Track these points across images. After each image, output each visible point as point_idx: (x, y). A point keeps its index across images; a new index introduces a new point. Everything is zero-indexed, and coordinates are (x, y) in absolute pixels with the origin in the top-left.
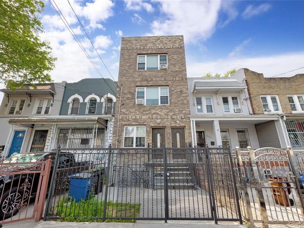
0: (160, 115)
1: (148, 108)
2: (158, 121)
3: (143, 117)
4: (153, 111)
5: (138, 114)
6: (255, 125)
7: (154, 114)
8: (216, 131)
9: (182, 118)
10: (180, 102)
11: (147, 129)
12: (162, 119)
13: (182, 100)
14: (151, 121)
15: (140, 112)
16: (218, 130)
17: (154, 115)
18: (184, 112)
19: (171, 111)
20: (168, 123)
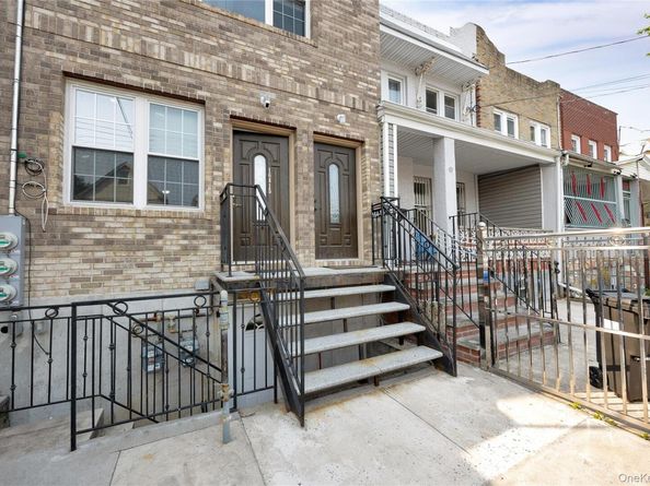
0: (272, 71)
1: (215, 22)
2: (266, 97)
3: (190, 59)
4: (240, 46)
5: (160, 37)
6: (479, 176)
7: (245, 58)
8: (447, 172)
9: (353, 109)
10: (350, 45)
11: (208, 124)
12: (284, 93)
13: (356, 37)
14: (231, 92)
15: (171, 27)
16: (451, 170)
17: (245, 67)
18: (361, 85)
19: (317, 68)
20: (305, 118)
